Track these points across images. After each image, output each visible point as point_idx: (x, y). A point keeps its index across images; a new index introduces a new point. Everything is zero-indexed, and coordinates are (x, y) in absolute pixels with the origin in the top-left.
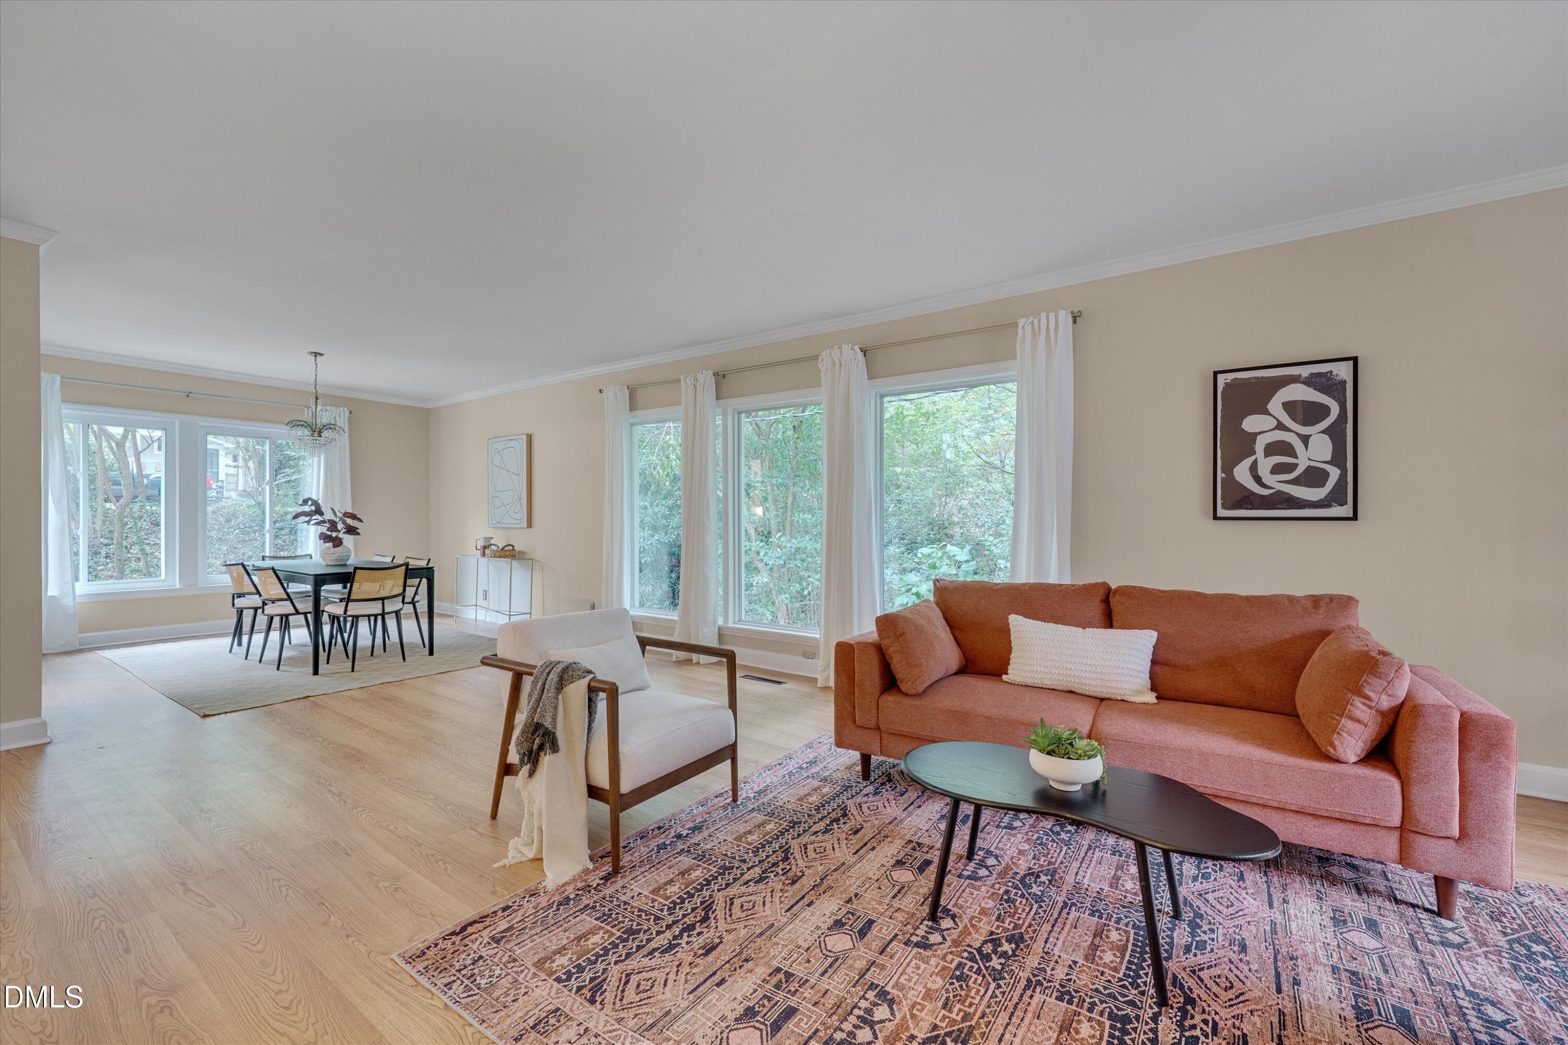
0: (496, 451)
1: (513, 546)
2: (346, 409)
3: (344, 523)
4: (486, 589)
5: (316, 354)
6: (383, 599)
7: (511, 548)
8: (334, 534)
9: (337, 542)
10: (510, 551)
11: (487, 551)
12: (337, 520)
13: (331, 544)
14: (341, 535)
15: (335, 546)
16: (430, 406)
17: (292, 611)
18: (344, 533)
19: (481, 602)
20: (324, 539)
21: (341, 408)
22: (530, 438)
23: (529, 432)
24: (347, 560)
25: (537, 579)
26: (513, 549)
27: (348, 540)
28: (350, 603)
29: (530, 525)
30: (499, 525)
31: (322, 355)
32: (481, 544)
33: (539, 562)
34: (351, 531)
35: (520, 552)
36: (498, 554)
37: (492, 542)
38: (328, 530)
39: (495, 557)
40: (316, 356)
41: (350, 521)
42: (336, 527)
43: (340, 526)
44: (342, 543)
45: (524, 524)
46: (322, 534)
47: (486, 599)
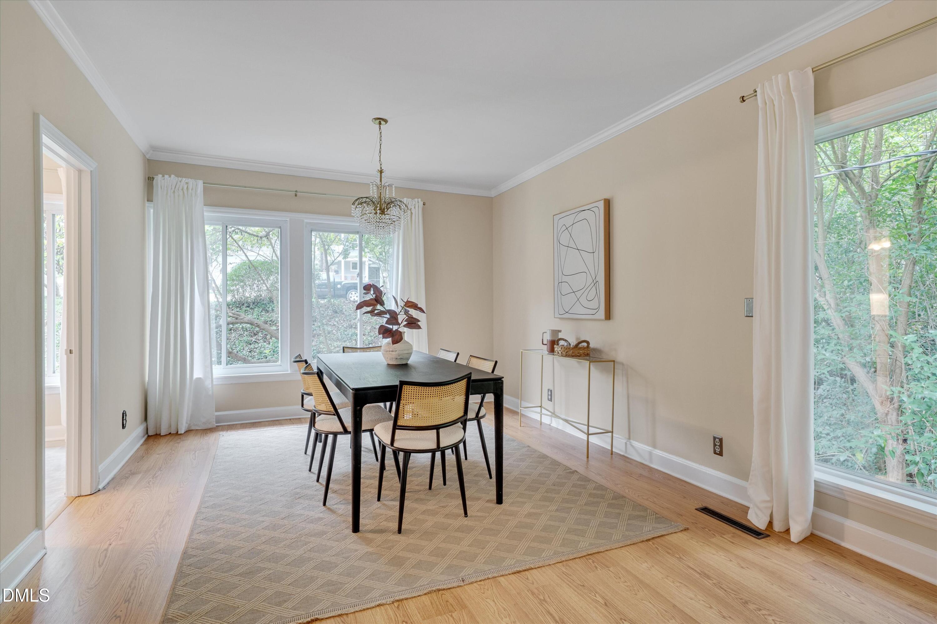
0: (564, 228)
1: (588, 343)
2: (420, 200)
3: (406, 313)
4: (551, 388)
5: (381, 121)
6: (437, 428)
7: (585, 344)
8: (395, 328)
9: (396, 337)
10: (584, 348)
11: (556, 348)
12: (398, 311)
13: (389, 340)
14: (402, 329)
15: (395, 342)
16: (493, 193)
17: (340, 429)
18: (405, 326)
19: (546, 403)
20: (383, 334)
21: (416, 200)
22: (608, 204)
23: (607, 197)
24: (408, 359)
25: (619, 388)
26: (588, 346)
27: (408, 334)
28: (397, 431)
29: (608, 316)
30: (567, 316)
31: (386, 121)
32: (548, 337)
33: (623, 364)
34: (413, 323)
35: (595, 350)
36: (571, 352)
37: (561, 336)
38: (387, 323)
39: (567, 356)
40: (380, 124)
41: (413, 312)
42: (397, 319)
43: (401, 318)
44: (401, 339)
45: (601, 314)
46: (382, 327)
47: (551, 400)
